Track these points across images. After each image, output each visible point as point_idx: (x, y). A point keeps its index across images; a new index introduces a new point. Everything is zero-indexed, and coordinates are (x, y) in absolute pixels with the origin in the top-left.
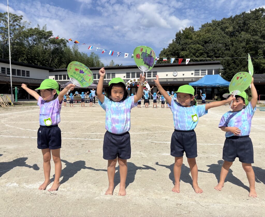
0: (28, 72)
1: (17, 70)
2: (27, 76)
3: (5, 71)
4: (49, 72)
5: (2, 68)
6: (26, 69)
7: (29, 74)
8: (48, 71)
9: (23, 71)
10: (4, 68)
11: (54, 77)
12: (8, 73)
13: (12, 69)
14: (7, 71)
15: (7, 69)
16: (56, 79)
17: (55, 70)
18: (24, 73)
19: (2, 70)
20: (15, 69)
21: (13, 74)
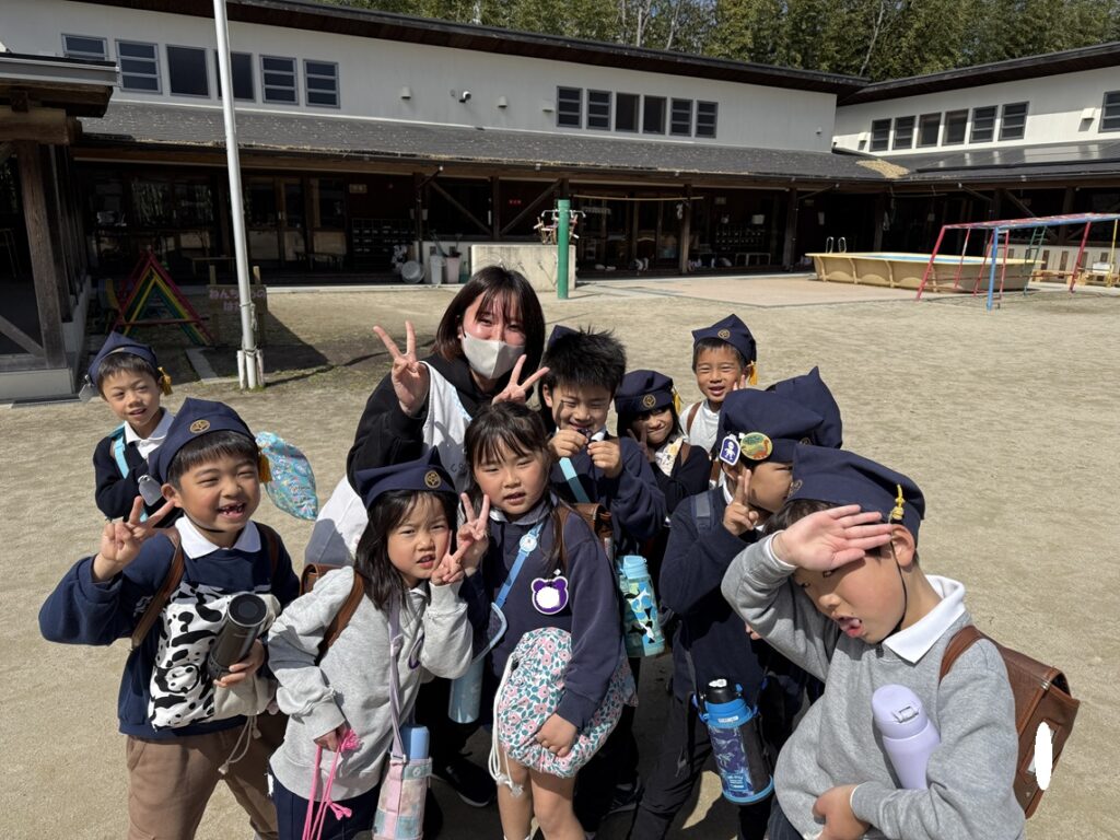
0: (708, 111)
2: (702, 132)
3: (577, 108)
4: (840, 104)
5: (565, 93)
6: (696, 92)
7: (712, 120)
8: (833, 98)
9: (681, 106)
10: (575, 93)
11: (867, 136)
12: (598, 122)
13: (620, 96)
14: (592, 109)
15: (594, 95)
16: (879, 144)
17: (876, 89)
18: (687, 117)
19: (562, 106)
20: (636, 97)
21: (619, 127)
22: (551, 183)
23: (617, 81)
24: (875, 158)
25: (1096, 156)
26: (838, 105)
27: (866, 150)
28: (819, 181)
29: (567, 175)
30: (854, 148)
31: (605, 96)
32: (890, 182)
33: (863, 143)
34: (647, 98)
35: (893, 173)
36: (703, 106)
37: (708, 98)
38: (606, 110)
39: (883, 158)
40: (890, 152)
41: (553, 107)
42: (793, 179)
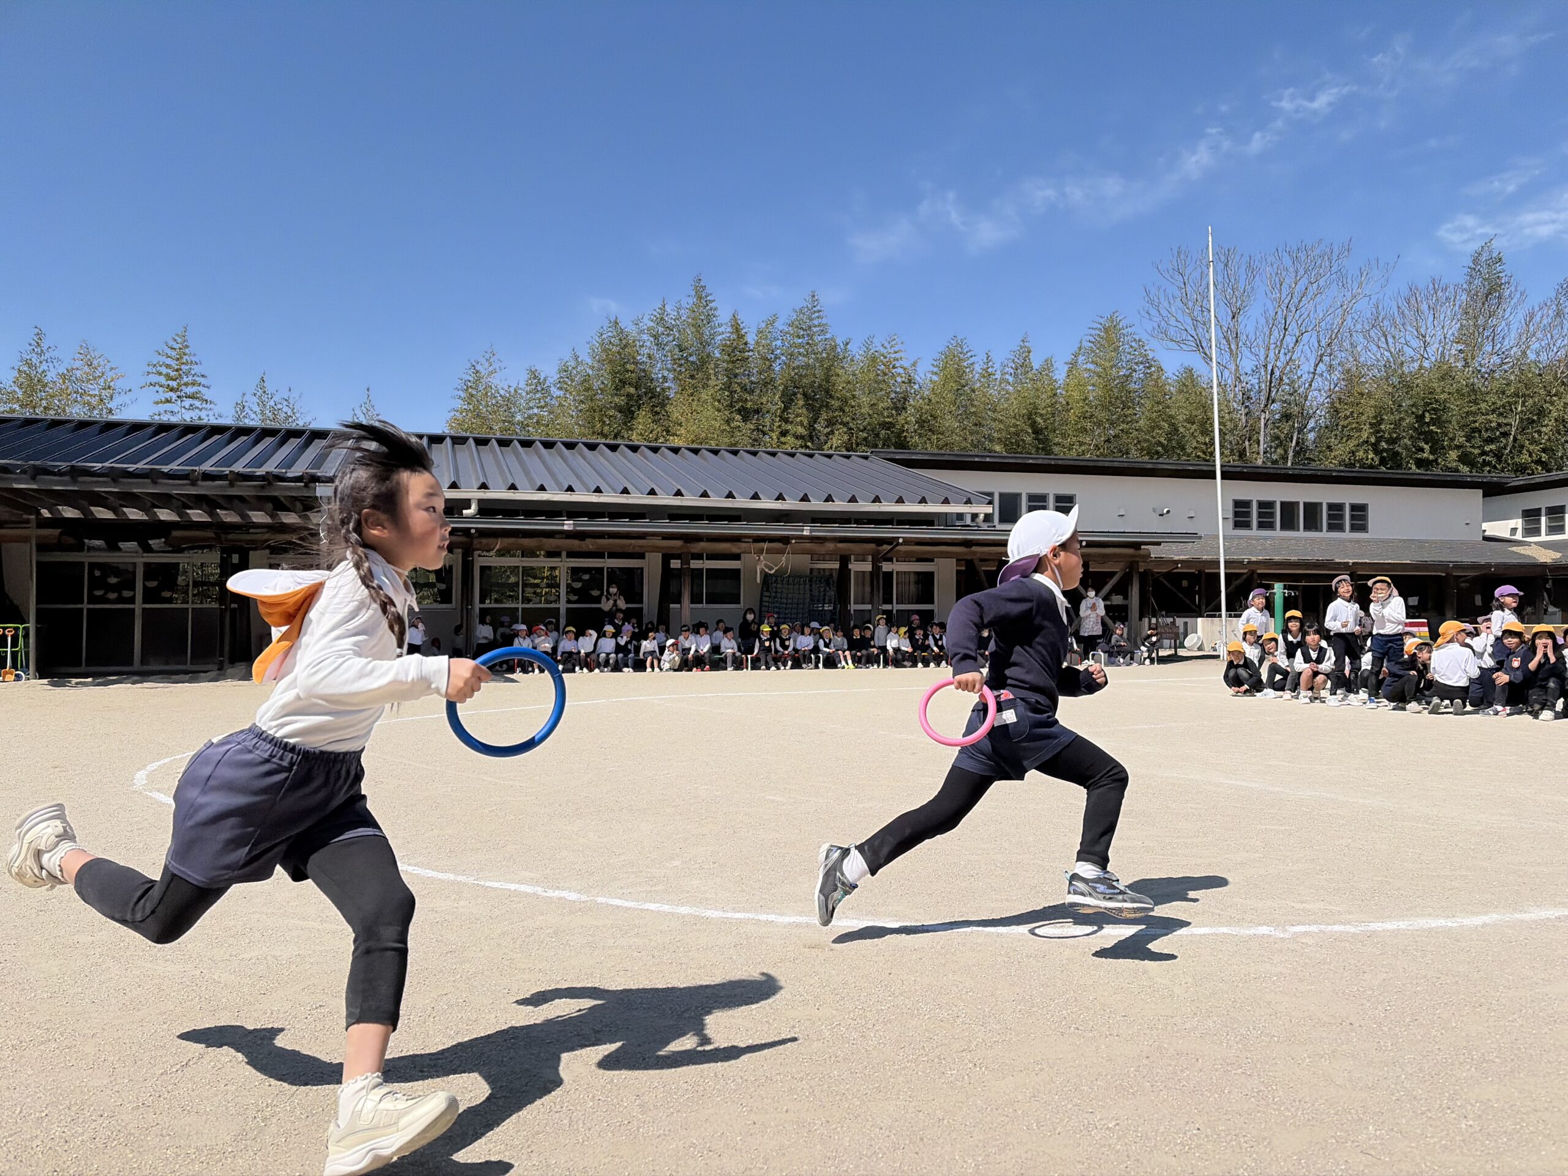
0: (1360, 512)
2: (1355, 528)
3: (1248, 514)
5: (1238, 504)
6: (1347, 495)
7: (1364, 518)
8: (1480, 494)
9: (1335, 508)
10: (1247, 504)
11: (1518, 523)
12: (1266, 525)
13: (1282, 503)
14: (1260, 515)
15: (1261, 505)
16: (1532, 530)
17: (1522, 483)
18: (1342, 517)
19: (1236, 514)
20: (1298, 503)
21: (1283, 527)
22: (1243, 574)
23: (1278, 493)
24: (1529, 544)
26: (1484, 497)
27: (1519, 536)
28: (1474, 566)
29: (1253, 567)
30: (1506, 535)
31: (1271, 505)
32: (1544, 566)
33: (1514, 531)
34: (1305, 504)
35: (1547, 557)
36: (1354, 507)
37: (1359, 501)
38: (1272, 515)
39: (1536, 543)
40: (1544, 537)
41: (1230, 514)
42: (1451, 565)
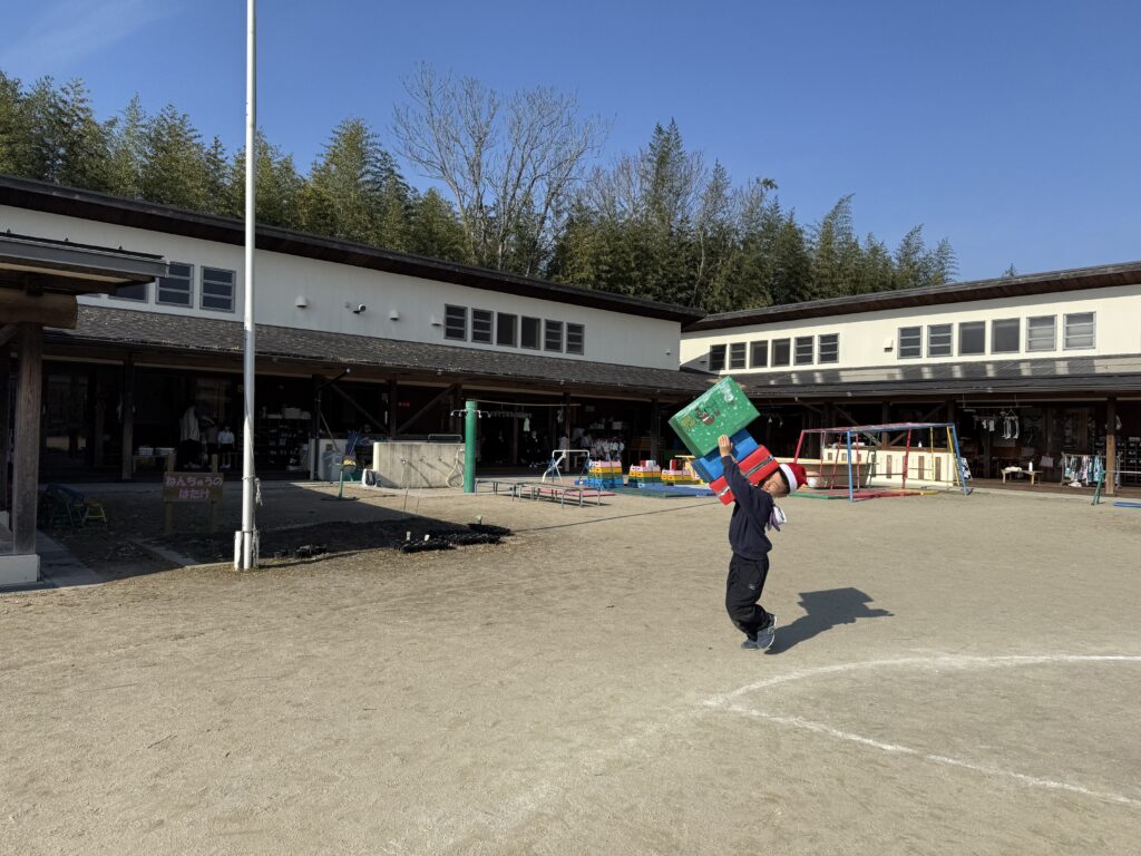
0: (576, 332)
1: (525, 320)
2: (571, 349)
3: (462, 323)
4: (682, 327)
5: (450, 310)
6: (566, 314)
7: (580, 339)
8: (678, 325)
9: (553, 326)
10: (461, 311)
11: (707, 356)
12: (480, 336)
13: (500, 315)
14: (475, 325)
15: (477, 314)
16: (719, 365)
18: (558, 336)
19: (449, 321)
20: (515, 317)
21: (500, 342)
22: (441, 390)
23: (498, 304)
25: (899, 377)
26: (682, 331)
29: (458, 381)
30: (697, 367)
31: (486, 315)
34: (523, 319)
36: (572, 327)
37: (576, 321)
38: (488, 327)
40: (729, 372)
41: (441, 321)
42: (658, 391)
